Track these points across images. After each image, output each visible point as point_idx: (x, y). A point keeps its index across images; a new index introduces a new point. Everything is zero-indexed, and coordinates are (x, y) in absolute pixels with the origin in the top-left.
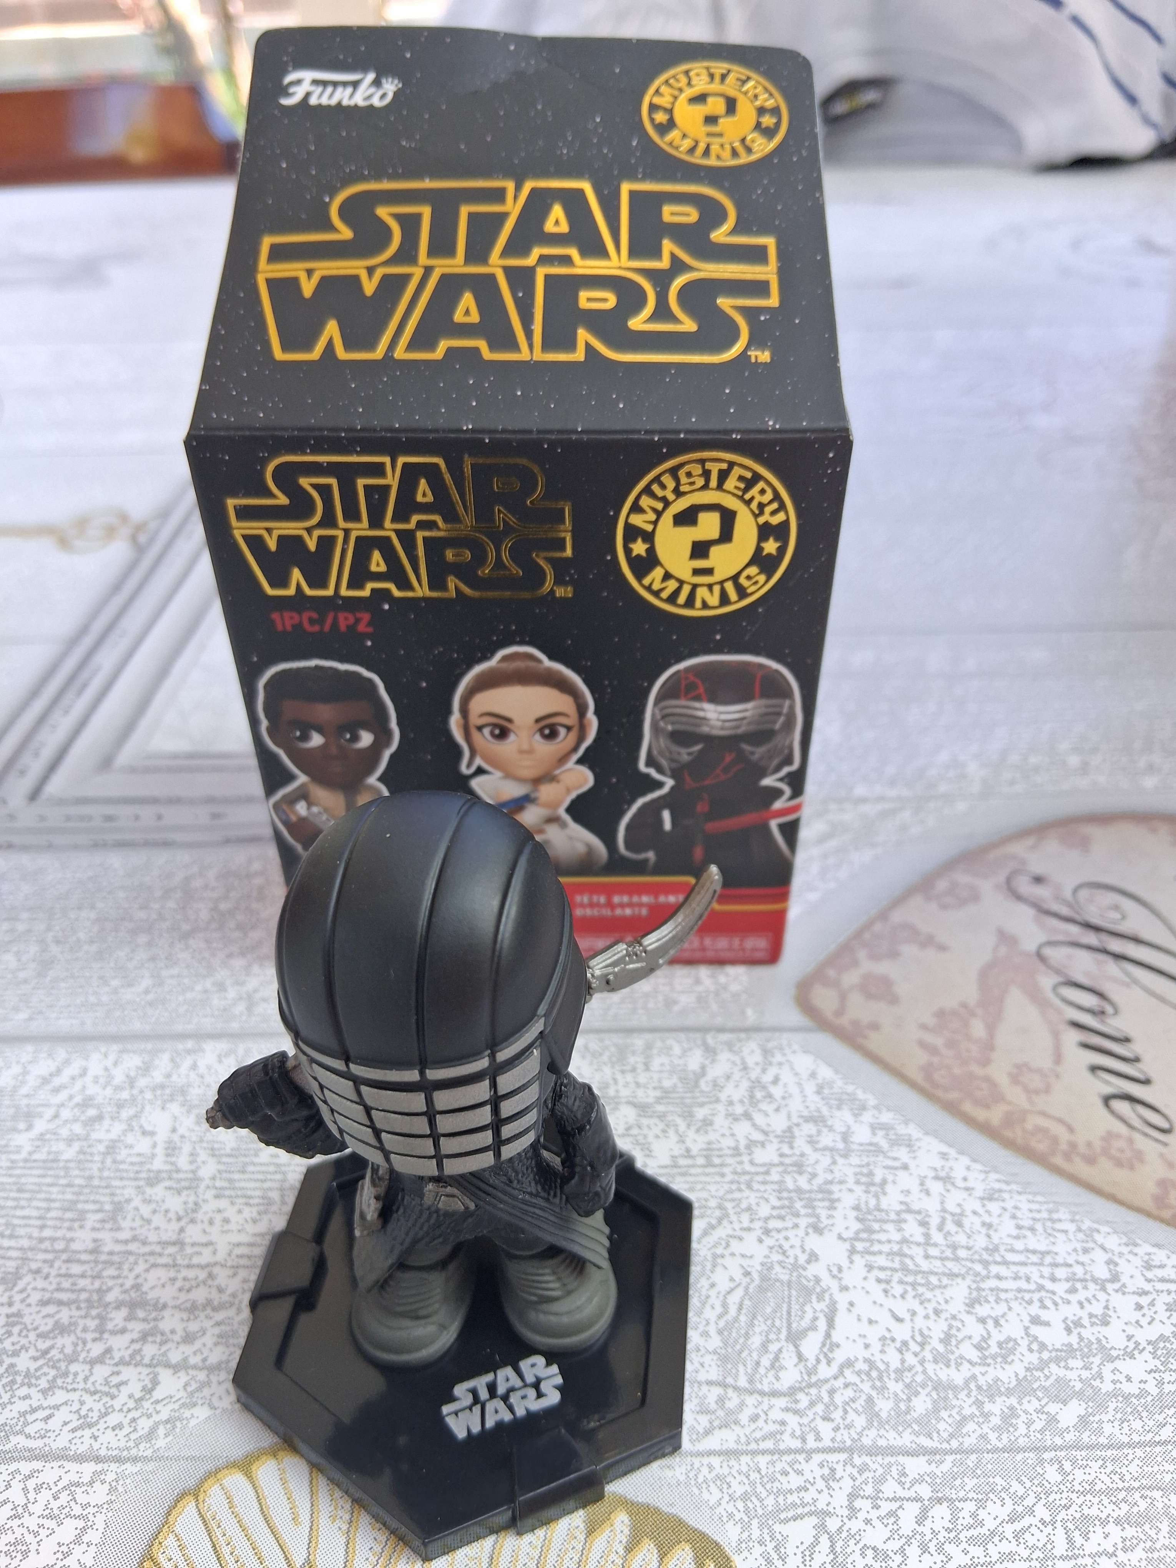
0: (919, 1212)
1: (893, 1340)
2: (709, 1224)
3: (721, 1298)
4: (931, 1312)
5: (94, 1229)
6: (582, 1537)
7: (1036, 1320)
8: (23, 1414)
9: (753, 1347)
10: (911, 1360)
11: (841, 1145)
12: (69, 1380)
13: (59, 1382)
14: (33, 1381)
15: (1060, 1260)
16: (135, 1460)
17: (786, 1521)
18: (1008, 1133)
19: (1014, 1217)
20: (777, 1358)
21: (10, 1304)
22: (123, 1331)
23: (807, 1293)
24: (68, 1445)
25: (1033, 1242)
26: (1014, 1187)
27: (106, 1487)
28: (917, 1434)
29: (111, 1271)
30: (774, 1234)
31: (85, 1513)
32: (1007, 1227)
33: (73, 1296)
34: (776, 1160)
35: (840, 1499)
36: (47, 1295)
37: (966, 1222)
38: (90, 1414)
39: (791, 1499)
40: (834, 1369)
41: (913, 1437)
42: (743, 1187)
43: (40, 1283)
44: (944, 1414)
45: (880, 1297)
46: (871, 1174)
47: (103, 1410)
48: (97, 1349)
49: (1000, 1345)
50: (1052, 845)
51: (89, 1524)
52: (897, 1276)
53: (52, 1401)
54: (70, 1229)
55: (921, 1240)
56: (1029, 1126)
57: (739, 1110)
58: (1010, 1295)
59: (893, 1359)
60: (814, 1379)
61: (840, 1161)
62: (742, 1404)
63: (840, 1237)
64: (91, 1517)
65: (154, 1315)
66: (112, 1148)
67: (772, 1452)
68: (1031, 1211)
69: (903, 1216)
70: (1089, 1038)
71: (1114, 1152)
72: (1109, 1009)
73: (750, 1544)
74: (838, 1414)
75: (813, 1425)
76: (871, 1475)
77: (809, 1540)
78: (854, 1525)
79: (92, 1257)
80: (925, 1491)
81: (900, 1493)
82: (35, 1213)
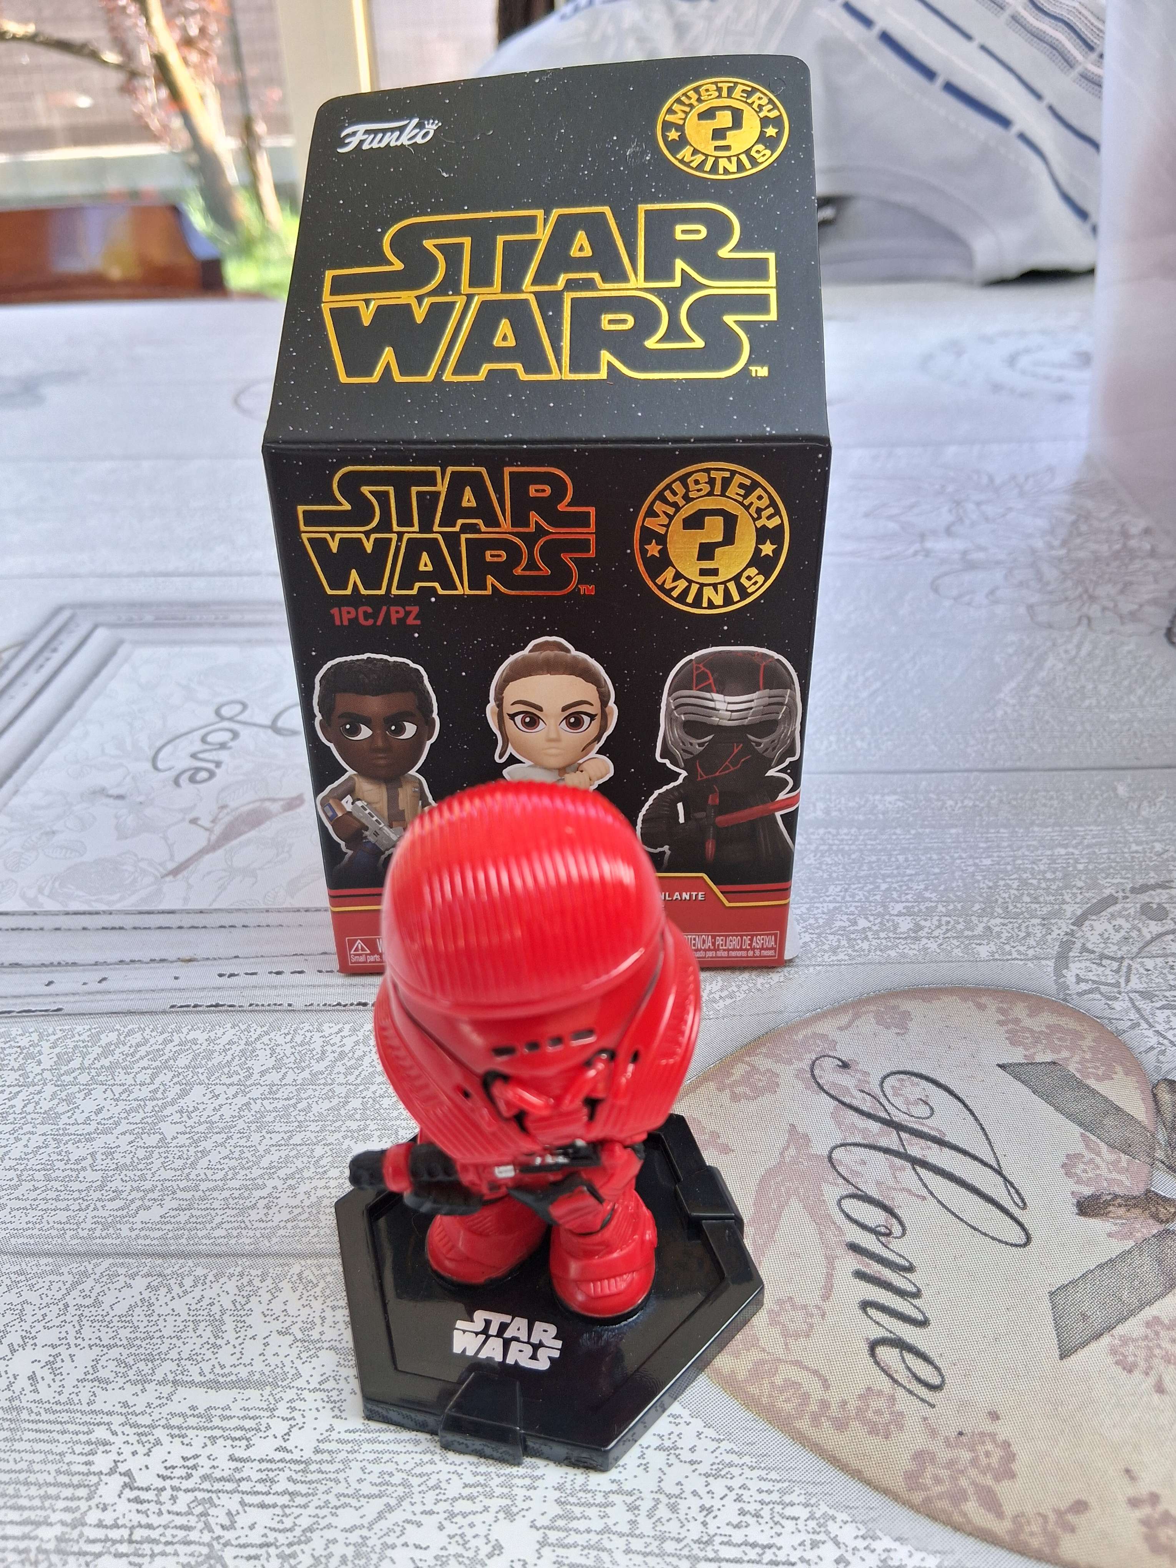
0: (630, 1494)
2: (388, 1505)
15: (782, 1556)
18: (753, 1390)
19: (739, 1499)
25: (755, 1533)
26: (747, 1459)
32: (730, 1512)
37: (683, 1505)
50: (867, 1024)
55: (625, 1528)
56: (779, 1380)
63: (533, 1526)
68: (760, 1491)
69: (612, 1498)
70: (868, 1265)
71: (870, 1414)
72: (897, 1230)
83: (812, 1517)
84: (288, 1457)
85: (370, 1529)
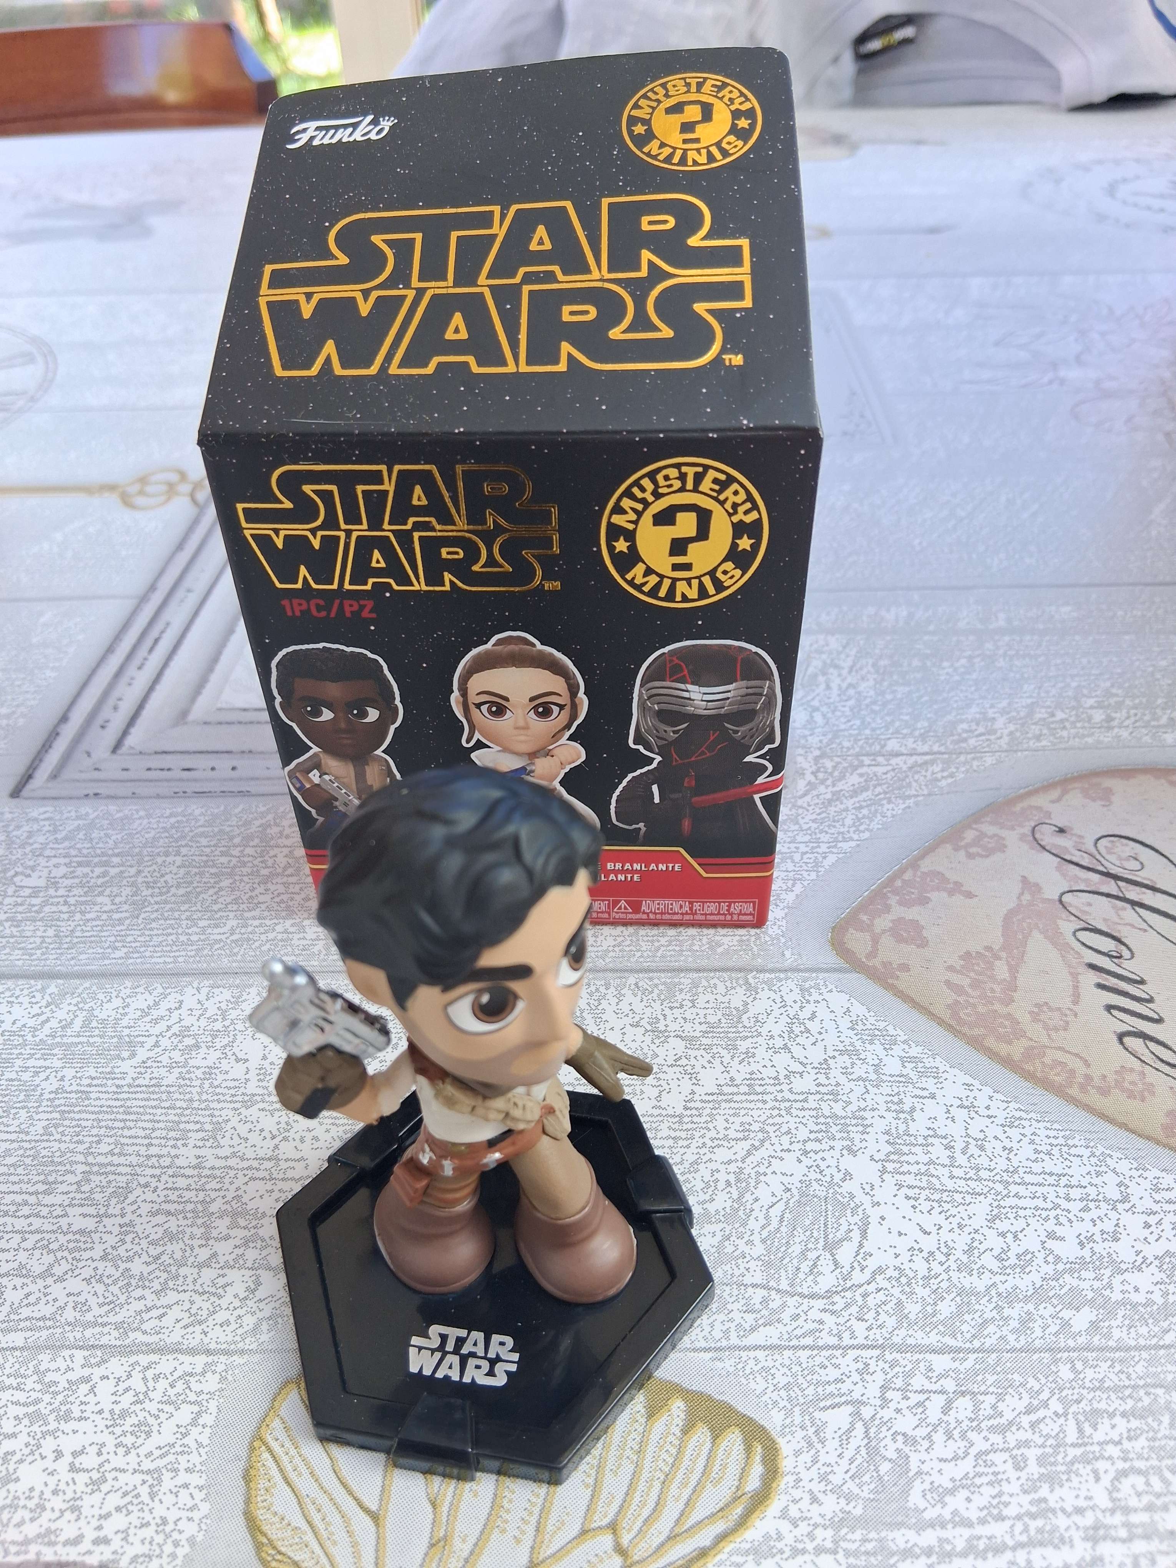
0: (945, 1137)
1: (921, 1251)
2: (752, 1145)
3: (764, 1211)
4: (955, 1226)
5: (195, 1146)
6: (643, 1420)
7: (1051, 1235)
8: (139, 1313)
9: (794, 1255)
10: (937, 1268)
11: (873, 1076)
12: (180, 1282)
13: (171, 1284)
14: (147, 1284)
15: (1074, 1182)
16: (242, 1352)
17: (825, 1409)
18: (1028, 1067)
19: (1032, 1142)
20: (815, 1265)
21: (123, 1215)
22: (227, 1238)
23: (843, 1207)
24: (180, 1340)
25: (1049, 1166)
26: (1032, 1115)
27: (217, 1376)
28: (943, 1334)
29: (214, 1185)
30: (812, 1154)
31: (199, 1399)
32: (1027, 1151)
33: (181, 1207)
34: (814, 1089)
35: (873, 1391)
36: (156, 1207)
37: (988, 1146)
38: (200, 1312)
39: (829, 1389)
40: (867, 1275)
41: (939, 1337)
42: (783, 1113)
43: (150, 1196)
44: (967, 1317)
45: (909, 1213)
46: (901, 1102)
47: (211, 1309)
48: (204, 1254)
49: (1018, 1256)
50: (1075, 798)
51: (203, 1408)
52: (924, 1194)
53: (164, 1301)
54: (174, 1147)
55: (947, 1162)
56: (1047, 1060)
57: (779, 1042)
58: (1028, 1212)
59: (921, 1266)
60: (849, 1284)
61: (872, 1090)
62: (784, 1305)
63: (872, 1158)
64: (204, 1403)
65: (254, 1223)
66: (209, 1073)
67: (812, 1348)
68: (1048, 1137)
69: (930, 1140)
70: (1106, 979)
71: (1126, 1085)
72: (1126, 954)
73: (794, 1428)
74: (870, 1316)
75: (848, 1324)
76: (901, 1370)
77: (845, 1427)
78: (887, 1414)
79: (196, 1172)
80: (949, 1385)
81: (928, 1386)
82: (141, 1133)
83: (1093, 1155)
84: (664, 1113)
85: (743, 1161)
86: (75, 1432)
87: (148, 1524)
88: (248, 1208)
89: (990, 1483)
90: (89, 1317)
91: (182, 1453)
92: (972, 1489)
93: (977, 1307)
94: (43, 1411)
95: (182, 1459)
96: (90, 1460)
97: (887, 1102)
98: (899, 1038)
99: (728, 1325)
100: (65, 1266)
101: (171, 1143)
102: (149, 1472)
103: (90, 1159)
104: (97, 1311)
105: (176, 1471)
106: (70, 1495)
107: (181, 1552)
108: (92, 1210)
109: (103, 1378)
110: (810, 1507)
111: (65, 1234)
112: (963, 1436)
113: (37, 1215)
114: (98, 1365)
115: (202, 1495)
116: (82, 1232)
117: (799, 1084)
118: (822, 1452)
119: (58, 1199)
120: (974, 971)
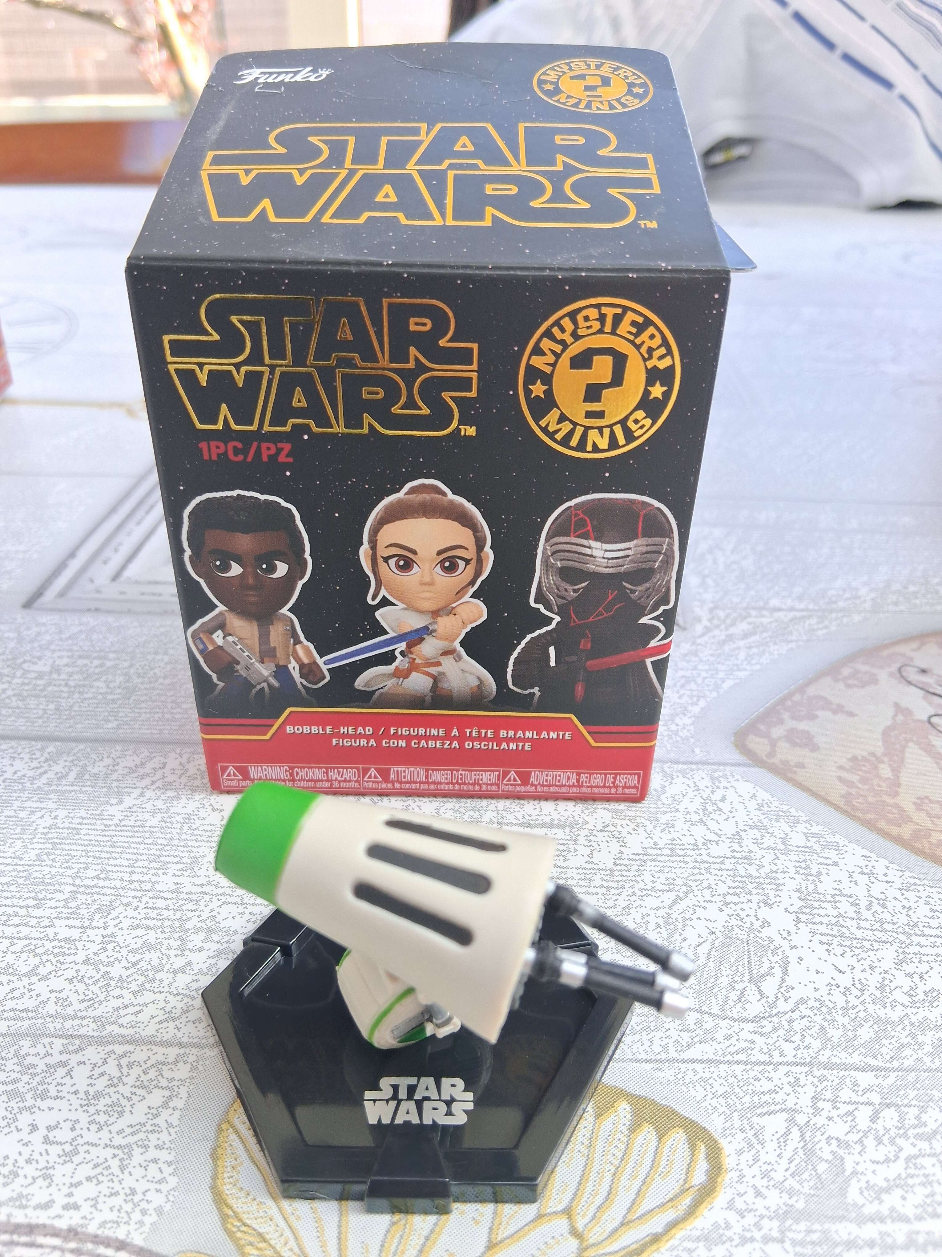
0: (850, 896)
1: (838, 986)
2: (678, 896)
3: (694, 949)
4: (866, 967)
5: (174, 875)
6: (592, 1119)
8: (118, 1009)
9: (722, 985)
10: (853, 1001)
11: (781, 846)
12: (156, 985)
13: (147, 986)
14: (125, 985)
17: (761, 1115)
18: (917, 845)
19: (927, 903)
20: (742, 995)
21: (105, 928)
22: (201, 949)
23: (763, 949)
24: (155, 1034)
26: (925, 882)
27: (188, 1066)
28: (865, 1055)
29: (190, 906)
30: (732, 905)
31: (170, 1085)
32: (923, 910)
33: (159, 923)
34: (729, 854)
35: (805, 1101)
36: (137, 922)
37: (889, 905)
38: (174, 1010)
39: (764, 1098)
40: (791, 1004)
41: (861, 1058)
43: (130, 913)
44: (885, 1042)
45: (825, 955)
46: (808, 867)
47: (185, 1008)
48: (179, 962)
49: (926, 993)
50: (932, 648)
51: (175, 1093)
52: (836, 941)
53: (141, 1000)
54: (155, 874)
55: (854, 915)
56: (934, 840)
57: (695, 818)
58: (930, 958)
59: (839, 1000)
60: (775, 1011)
61: (782, 857)
62: (717, 1026)
63: (786, 910)
64: (175, 1088)
65: (226, 938)
66: (188, 818)
67: (745, 1063)
69: (837, 898)
73: (734, 1131)
74: (797, 1038)
75: (777, 1044)
76: (830, 1084)
77: (782, 1131)
78: (820, 1121)
79: (174, 896)
80: (875, 1098)
81: (855, 1098)
82: (126, 863)
84: (596, 867)
85: (670, 909)
86: (50, 1109)
87: (117, 1194)
88: (221, 926)
89: (923, 1184)
90: (70, 1011)
91: (153, 1131)
92: (906, 1189)
93: (893, 1033)
94: (21, 1090)
95: (153, 1137)
96: (63, 1134)
97: (795, 867)
98: (801, 819)
99: (666, 1041)
100: (49, 967)
101: (153, 871)
102: (119, 1147)
103: (78, 882)
104: (76, 1006)
105: (146, 1147)
106: (42, 1164)
107: (148, 1220)
108: (77, 923)
109: (80, 1063)
110: (756, 1200)
111: (51, 941)
112: (892, 1141)
113: (26, 925)
114: (76, 1052)
115: (171, 1169)
116: (66, 940)
117: (715, 850)
118: (762, 1152)
119: (47, 913)
120: (861, 770)
